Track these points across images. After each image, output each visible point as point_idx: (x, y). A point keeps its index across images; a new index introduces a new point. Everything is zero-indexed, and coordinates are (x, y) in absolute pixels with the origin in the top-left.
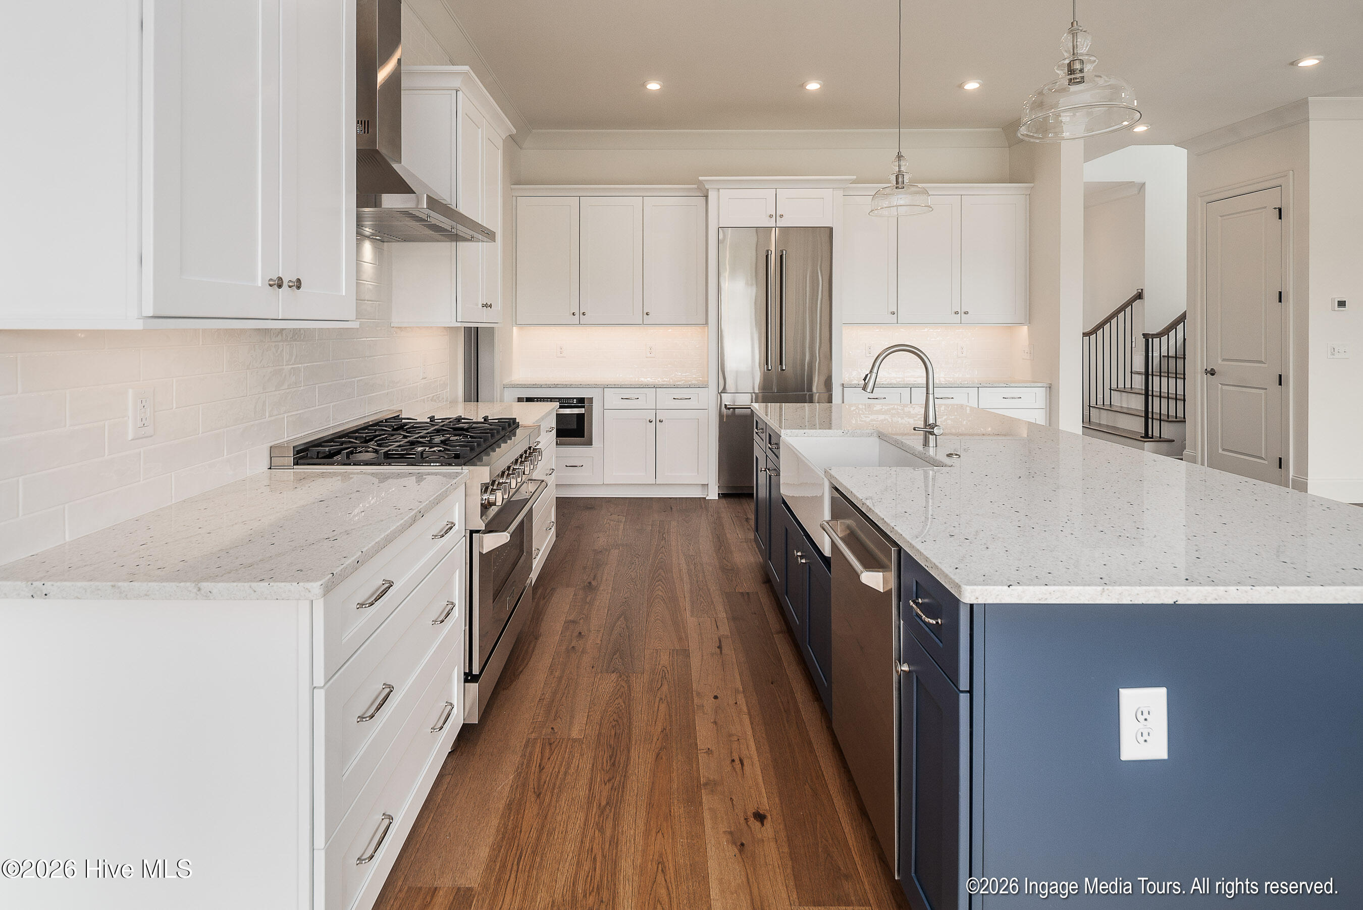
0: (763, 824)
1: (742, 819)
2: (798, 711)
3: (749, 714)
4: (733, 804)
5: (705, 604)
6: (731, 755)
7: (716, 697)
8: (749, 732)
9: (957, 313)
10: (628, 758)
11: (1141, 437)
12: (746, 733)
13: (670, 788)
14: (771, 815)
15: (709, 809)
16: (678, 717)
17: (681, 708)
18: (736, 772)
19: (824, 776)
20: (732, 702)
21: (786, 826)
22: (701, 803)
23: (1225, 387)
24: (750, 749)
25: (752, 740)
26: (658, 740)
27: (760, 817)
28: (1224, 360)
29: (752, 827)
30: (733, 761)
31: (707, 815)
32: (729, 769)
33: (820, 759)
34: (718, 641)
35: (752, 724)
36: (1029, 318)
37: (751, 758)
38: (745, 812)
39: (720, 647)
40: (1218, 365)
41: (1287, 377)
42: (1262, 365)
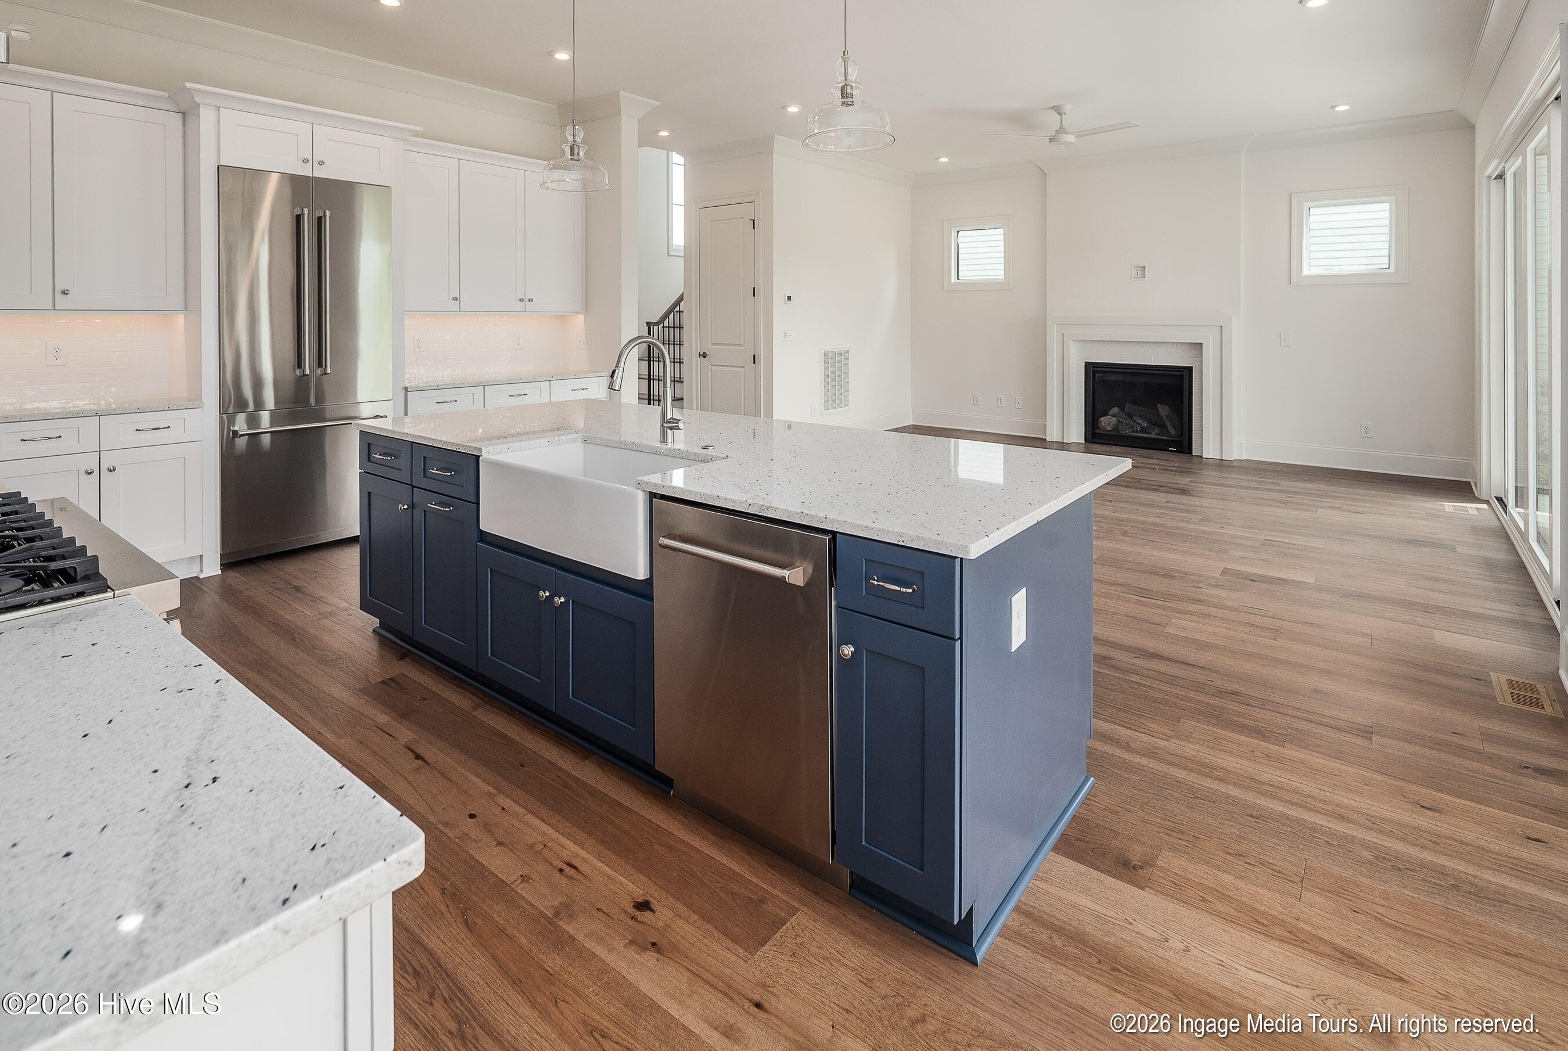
0: (653, 911)
1: (628, 920)
2: (577, 780)
3: (529, 811)
4: (604, 913)
5: (344, 715)
6: (554, 867)
7: (472, 816)
8: (550, 831)
9: (521, 300)
10: (430, 953)
12: (546, 834)
13: (520, 947)
14: (652, 897)
15: (587, 937)
16: (447, 865)
17: (440, 853)
18: (576, 880)
19: (660, 827)
20: (497, 811)
21: (674, 896)
22: (571, 937)
23: (713, 367)
24: (571, 849)
25: (559, 836)
26: (447, 906)
27: (644, 906)
28: (713, 344)
29: (646, 920)
30: (561, 870)
31: (590, 944)
32: (565, 881)
33: (643, 813)
34: (407, 750)
35: (543, 820)
36: (587, 307)
37: (577, 855)
38: (626, 912)
39: (418, 757)
40: (708, 348)
41: (759, 357)
42: (743, 348)
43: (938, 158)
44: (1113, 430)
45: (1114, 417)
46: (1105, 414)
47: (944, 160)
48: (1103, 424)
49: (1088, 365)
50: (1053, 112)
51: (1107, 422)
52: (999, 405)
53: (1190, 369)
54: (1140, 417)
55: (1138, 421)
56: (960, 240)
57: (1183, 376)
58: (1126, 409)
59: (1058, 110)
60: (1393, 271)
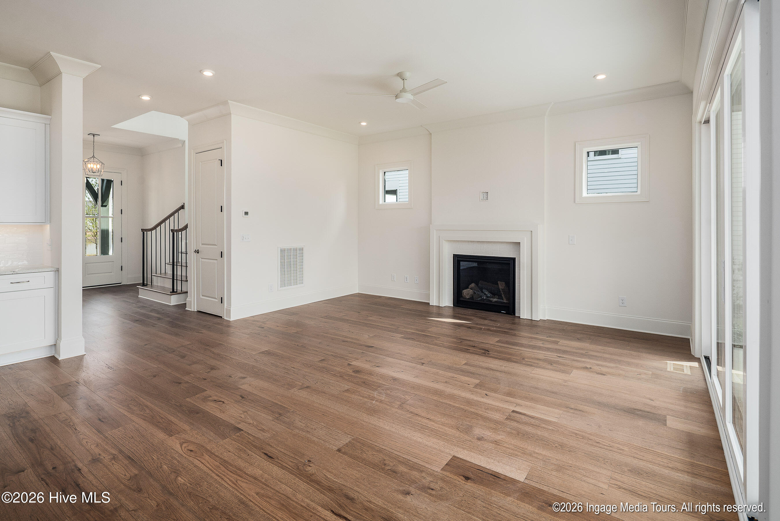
11: (171, 292)
23: (202, 260)
28: (202, 244)
40: (200, 247)
41: (224, 253)
42: (216, 247)
43: (360, 123)
44: (470, 298)
45: (472, 290)
46: (467, 288)
47: (364, 124)
48: (465, 294)
49: (455, 256)
50: (399, 79)
51: (467, 293)
52: (406, 281)
53: (514, 259)
54: (487, 290)
55: (485, 292)
56: (386, 177)
57: (509, 264)
58: (479, 285)
59: (400, 75)
60: (639, 193)
